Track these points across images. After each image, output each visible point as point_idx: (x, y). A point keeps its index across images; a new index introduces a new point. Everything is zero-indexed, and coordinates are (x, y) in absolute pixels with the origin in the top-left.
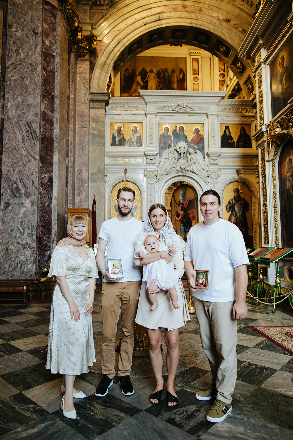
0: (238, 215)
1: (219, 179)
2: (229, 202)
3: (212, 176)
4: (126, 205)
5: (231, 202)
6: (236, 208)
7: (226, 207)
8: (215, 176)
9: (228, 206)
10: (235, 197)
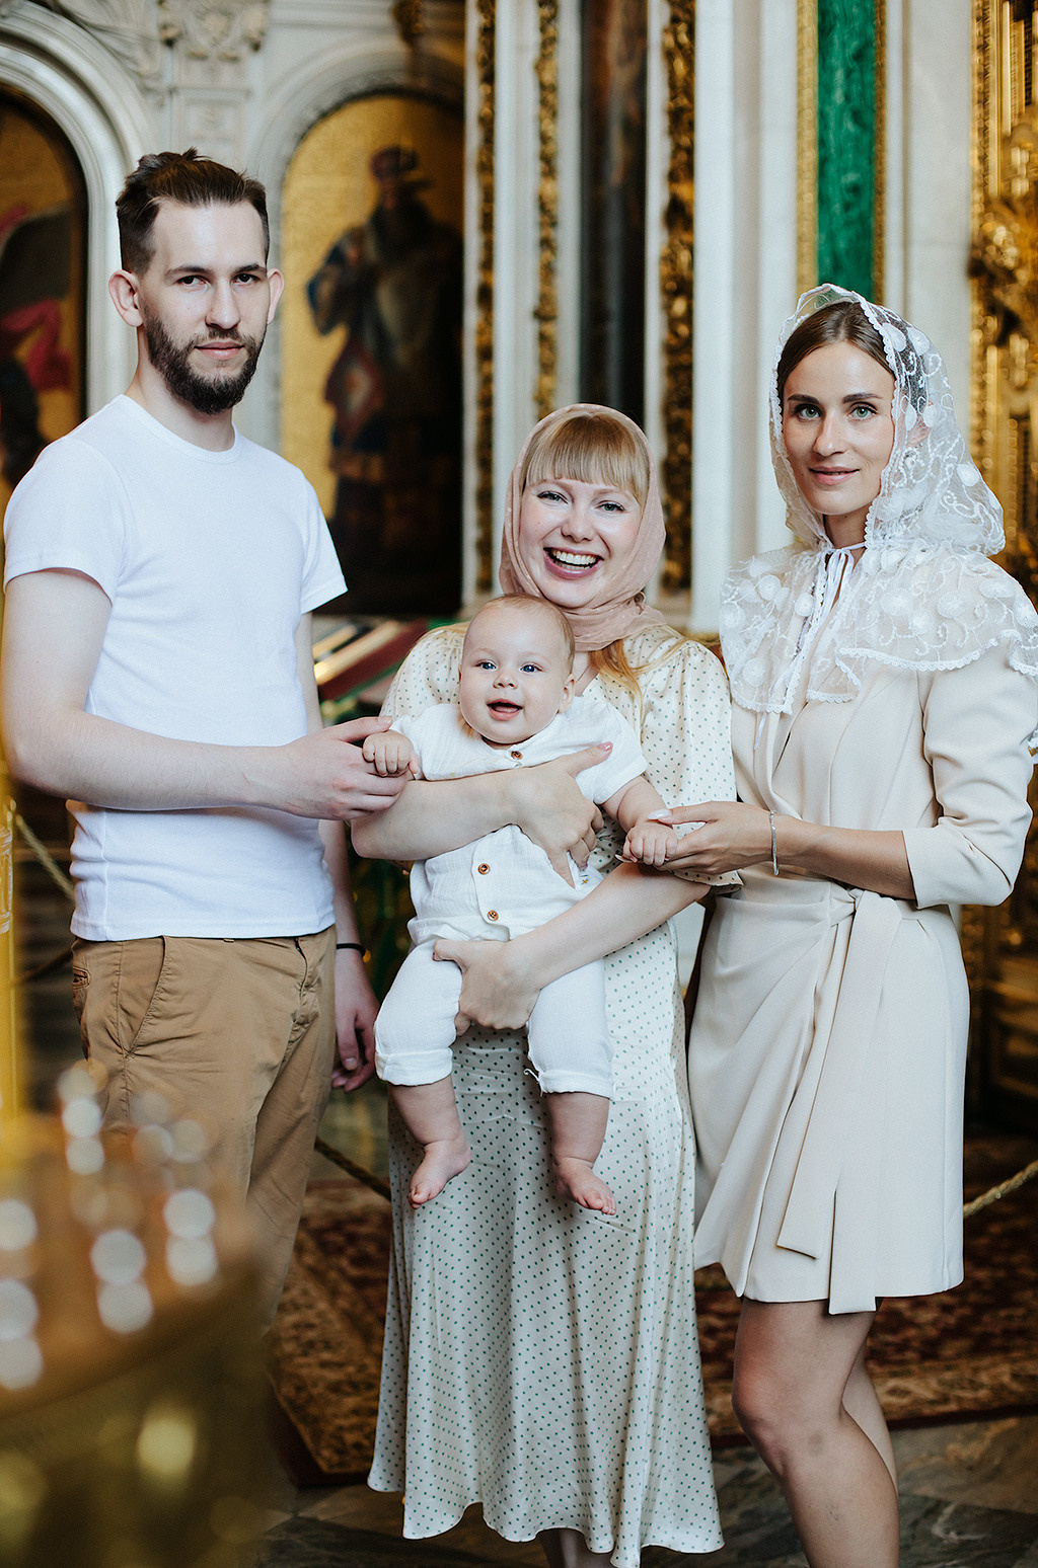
0: (402, 354)
1: (254, 65)
2: (335, 256)
3: (203, 43)
4: (226, 319)
5: (351, 252)
6: (387, 303)
7: (312, 289)
8: (227, 43)
9: (326, 289)
10: (378, 218)
